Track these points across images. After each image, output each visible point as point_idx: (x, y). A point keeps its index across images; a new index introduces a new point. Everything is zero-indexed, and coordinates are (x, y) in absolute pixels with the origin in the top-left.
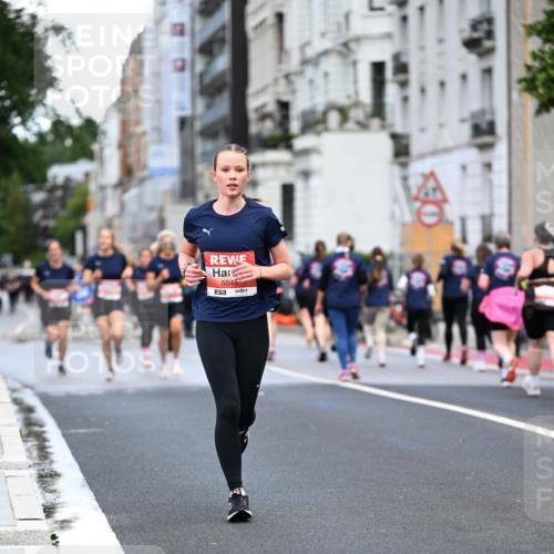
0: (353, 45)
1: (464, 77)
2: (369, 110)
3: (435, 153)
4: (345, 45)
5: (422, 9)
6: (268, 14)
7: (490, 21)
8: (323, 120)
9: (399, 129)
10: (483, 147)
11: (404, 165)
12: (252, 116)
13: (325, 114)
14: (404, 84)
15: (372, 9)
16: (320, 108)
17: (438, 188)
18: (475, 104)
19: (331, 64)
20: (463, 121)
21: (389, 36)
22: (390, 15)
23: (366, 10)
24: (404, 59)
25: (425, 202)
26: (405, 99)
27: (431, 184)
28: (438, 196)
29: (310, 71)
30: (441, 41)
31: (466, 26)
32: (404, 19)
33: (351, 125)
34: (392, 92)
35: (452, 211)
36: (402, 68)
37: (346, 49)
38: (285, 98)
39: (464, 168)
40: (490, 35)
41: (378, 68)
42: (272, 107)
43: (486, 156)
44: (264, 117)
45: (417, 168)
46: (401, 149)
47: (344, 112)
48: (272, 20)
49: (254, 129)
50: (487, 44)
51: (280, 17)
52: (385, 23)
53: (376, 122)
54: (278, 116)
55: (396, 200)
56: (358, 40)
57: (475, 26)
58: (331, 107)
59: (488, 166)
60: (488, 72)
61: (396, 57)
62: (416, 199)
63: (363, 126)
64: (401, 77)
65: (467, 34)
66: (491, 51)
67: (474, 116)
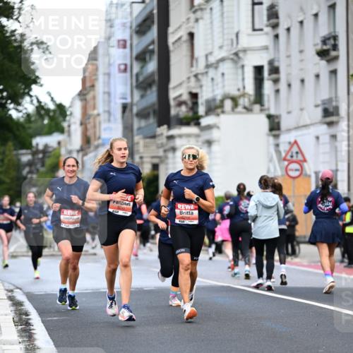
0: (241, 55)
1: (317, 76)
2: (252, 98)
3: (297, 128)
4: (236, 54)
5: (288, 30)
6: (183, 33)
7: (335, 38)
8: (221, 105)
9: (272, 112)
10: (330, 124)
11: (277, 136)
12: (172, 103)
13: (222, 101)
14: (276, 81)
15: (254, 30)
16: (219, 98)
17: (300, 152)
18: (325, 95)
19: (226, 67)
20: (317, 106)
21: (266, 48)
22: (267, 34)
23: (250, 31)
24: (276, 64)
25: (291, 162)
26: (277, 91)
27: (295, 149)
28: (300, 157)
29: (212, 72)
30: (301, 52)
31: (319, 41)
32: (277, 36)
33: (240, 109)
34: (268, 86)
35: (310, 168)
36: (275, 70)
37: (236, 57)
38: (194, 91)
39: (317, 138)
40: (335, 47)
41: (259, 70)
42: (186, 97)
43: (333, 130)
44: (180, 104)
45: (285, 138)
46: (275, 126)
47: (235, 100)
48: (185, 37)
49: (173, 112)
50: (333, 53)
51: (191, 35)
52: (264, 39)
53: (257, 107)
54: (190, 103)
55: (271, 160)
56: (245, 51)
57: (324, 42)
58: (226, 97)
59: (334, 137)
60: (334, 72)
61: (271, 63)
62: (285, 159)
63: (248, 110)
64: (274, 76)
65: (319, 47)
66: (336, 58)
67: (324, 102)
